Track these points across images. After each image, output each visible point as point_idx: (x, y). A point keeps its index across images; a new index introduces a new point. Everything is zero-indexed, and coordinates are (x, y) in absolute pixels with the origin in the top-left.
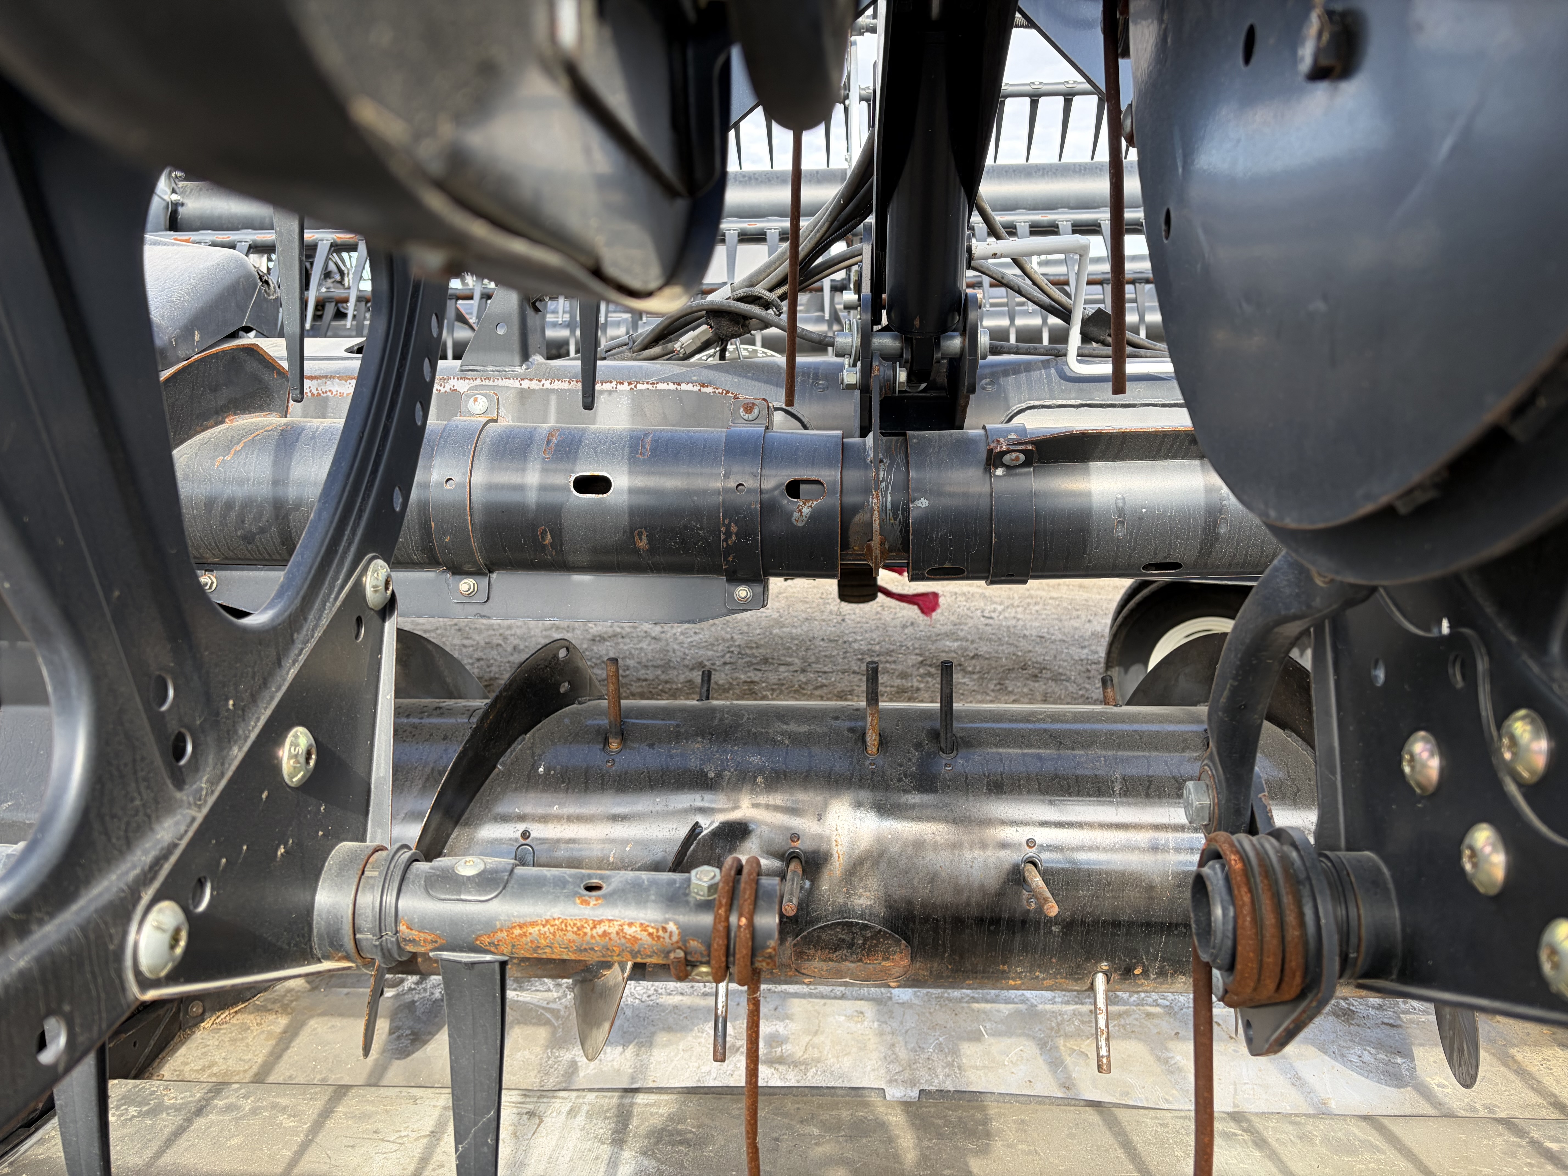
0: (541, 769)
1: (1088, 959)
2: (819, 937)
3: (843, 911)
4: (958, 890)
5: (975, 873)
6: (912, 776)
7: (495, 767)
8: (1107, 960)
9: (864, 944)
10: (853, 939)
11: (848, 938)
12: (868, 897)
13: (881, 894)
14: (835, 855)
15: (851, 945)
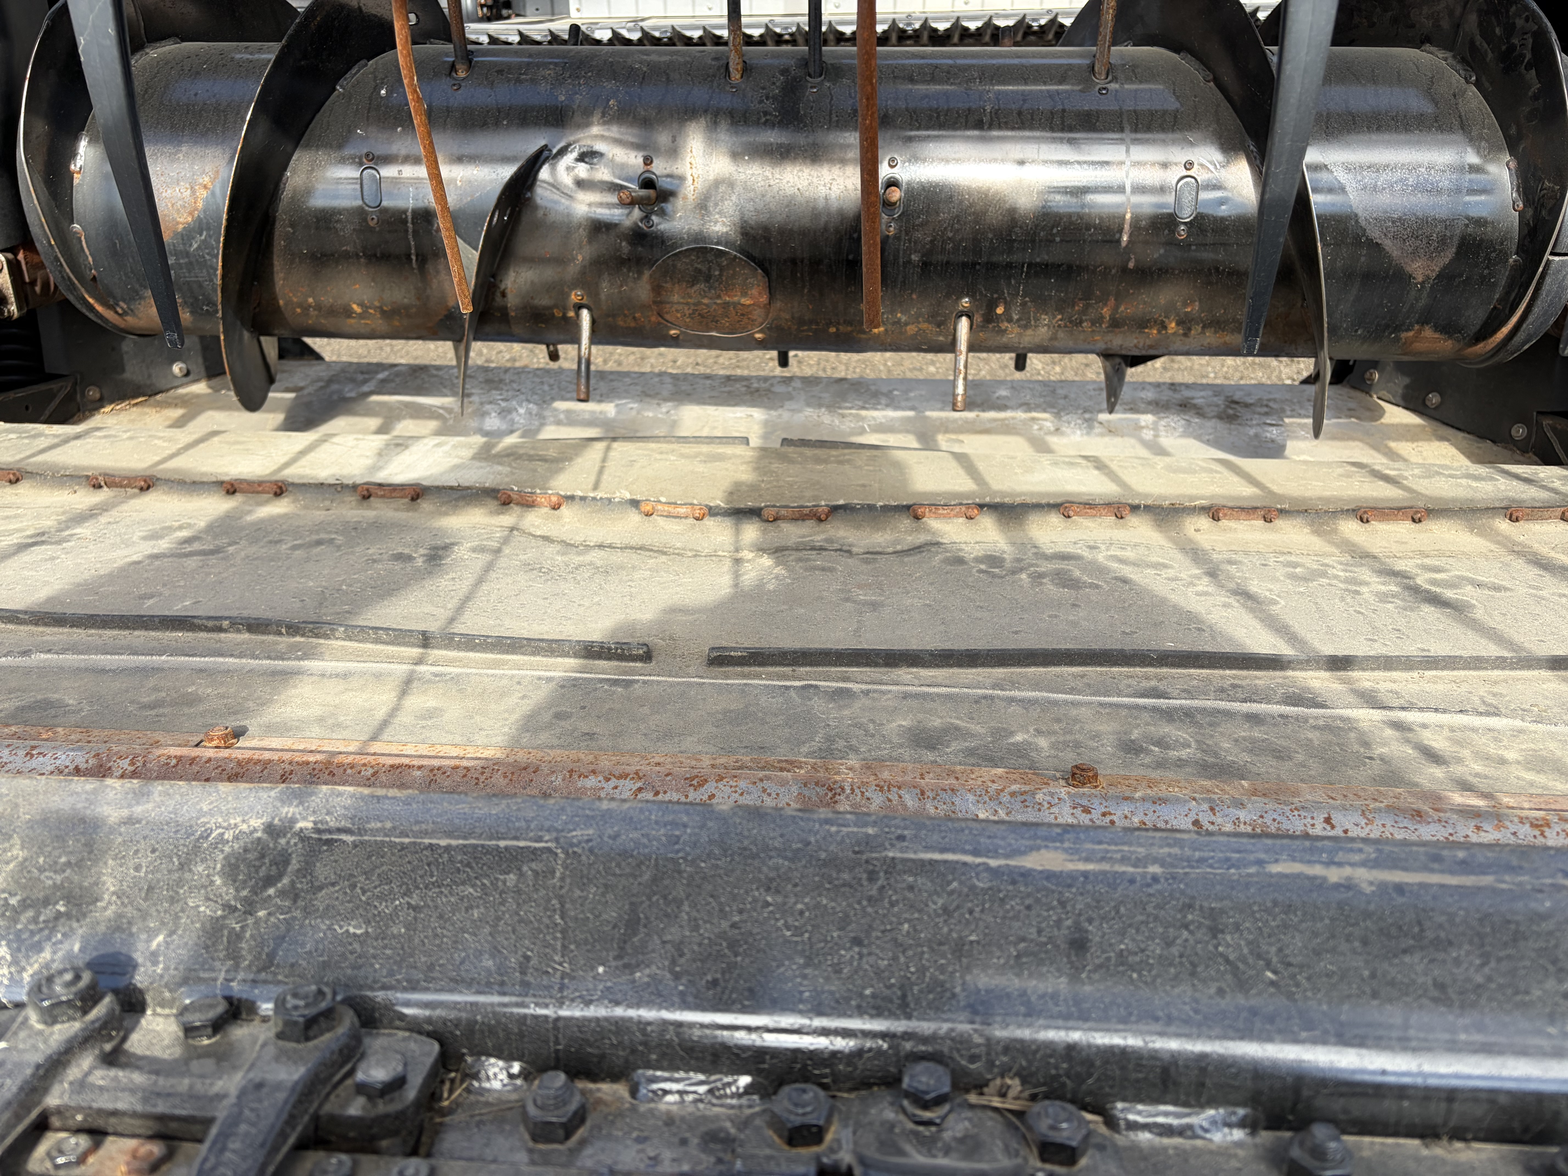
0: (383, 92)
1: (948, 296)
2: (674, 266)
3: (699, 237)
4: (815, 214)
5: (833, 196)
6: (775, 98)
7: (334, 89)
8: (967, 295)
9: (721, 275)
10: (709, 269)
11: (704, 268)
12: (724, 224)
13: (736, 219)
14: (690, 179)
15: (708, 278)
